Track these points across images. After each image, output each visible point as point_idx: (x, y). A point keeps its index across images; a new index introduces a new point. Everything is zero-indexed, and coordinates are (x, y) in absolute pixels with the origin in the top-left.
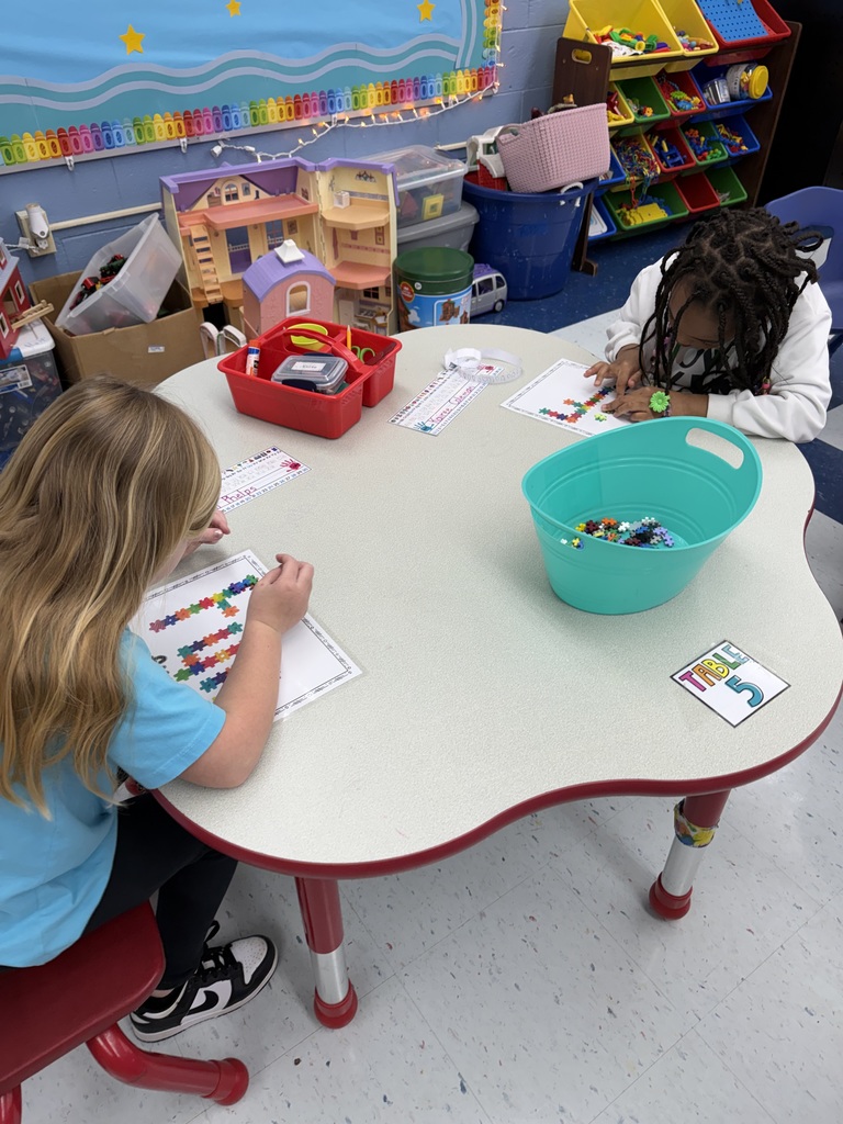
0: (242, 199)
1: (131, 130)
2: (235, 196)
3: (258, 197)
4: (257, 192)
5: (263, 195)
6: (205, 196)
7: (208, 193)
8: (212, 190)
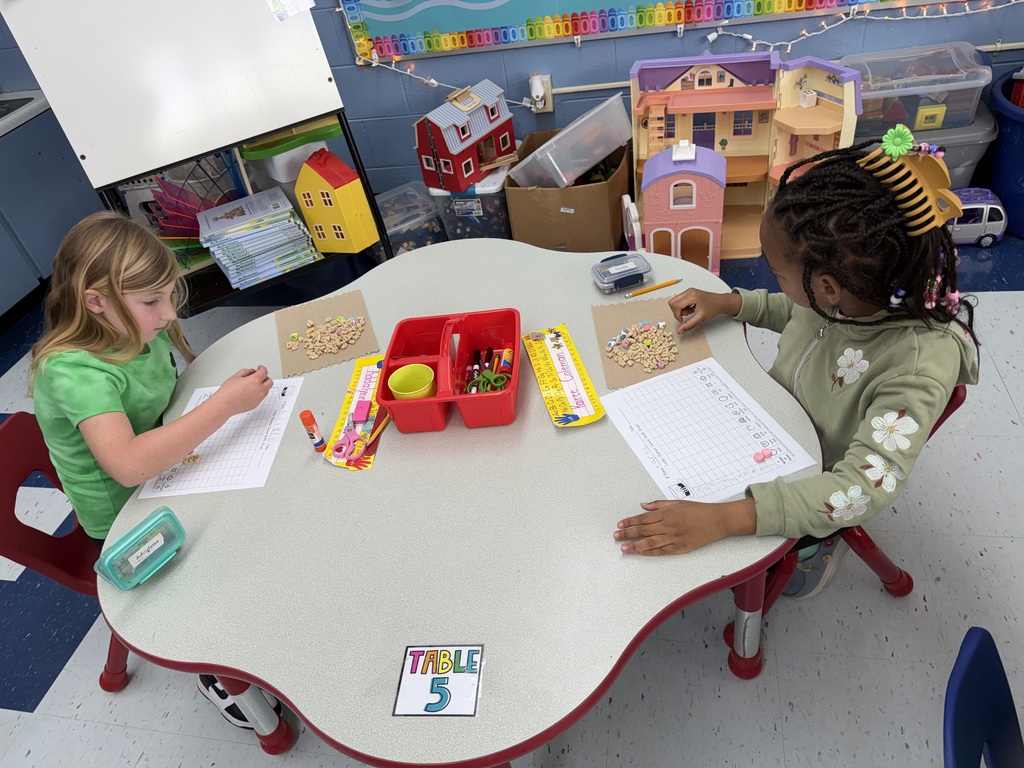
0: (715, 85)
1: (634, 16)
2: (709, 81)
3: (731, 85)
4: (732, 81)
5: (738, 84)
6: (680, 80)
7: (683, 77)
8: (687, 75)
